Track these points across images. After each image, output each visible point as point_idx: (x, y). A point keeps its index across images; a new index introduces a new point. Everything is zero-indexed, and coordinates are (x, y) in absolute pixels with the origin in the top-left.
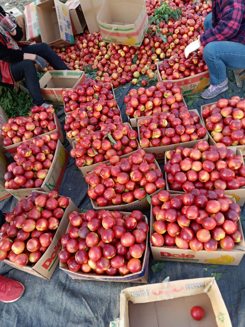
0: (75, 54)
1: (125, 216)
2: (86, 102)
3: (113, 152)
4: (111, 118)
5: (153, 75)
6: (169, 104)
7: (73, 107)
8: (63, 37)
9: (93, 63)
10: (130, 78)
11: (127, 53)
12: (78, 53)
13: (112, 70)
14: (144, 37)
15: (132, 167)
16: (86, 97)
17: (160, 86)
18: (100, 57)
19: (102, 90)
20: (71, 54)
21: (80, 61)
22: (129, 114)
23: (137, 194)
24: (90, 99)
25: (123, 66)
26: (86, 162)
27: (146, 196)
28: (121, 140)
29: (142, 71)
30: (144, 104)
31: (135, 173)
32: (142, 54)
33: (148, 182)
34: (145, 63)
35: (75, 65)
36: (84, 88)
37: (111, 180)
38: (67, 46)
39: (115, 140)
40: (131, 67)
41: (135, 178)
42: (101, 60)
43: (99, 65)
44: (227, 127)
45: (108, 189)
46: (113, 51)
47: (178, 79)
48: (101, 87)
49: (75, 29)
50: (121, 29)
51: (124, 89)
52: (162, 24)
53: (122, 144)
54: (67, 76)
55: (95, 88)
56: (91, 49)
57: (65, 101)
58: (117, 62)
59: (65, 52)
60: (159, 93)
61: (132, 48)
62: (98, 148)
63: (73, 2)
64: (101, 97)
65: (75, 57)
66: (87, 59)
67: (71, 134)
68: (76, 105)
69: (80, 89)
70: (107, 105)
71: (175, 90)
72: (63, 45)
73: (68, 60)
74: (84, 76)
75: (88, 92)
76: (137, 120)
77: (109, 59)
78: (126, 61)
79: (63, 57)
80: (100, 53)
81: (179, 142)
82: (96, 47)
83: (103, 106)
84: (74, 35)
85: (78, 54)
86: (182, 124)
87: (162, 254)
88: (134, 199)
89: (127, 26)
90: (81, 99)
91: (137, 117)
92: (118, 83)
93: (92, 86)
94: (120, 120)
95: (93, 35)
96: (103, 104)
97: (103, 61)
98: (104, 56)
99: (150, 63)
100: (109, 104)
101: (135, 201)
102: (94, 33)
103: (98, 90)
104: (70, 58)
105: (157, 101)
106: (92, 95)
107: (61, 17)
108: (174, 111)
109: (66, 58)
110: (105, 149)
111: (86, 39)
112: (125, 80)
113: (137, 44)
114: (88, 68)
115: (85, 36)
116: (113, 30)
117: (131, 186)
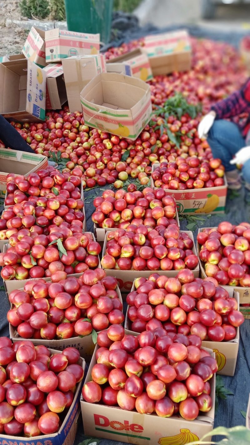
0: (41, 135)
1: (54, 354)
2: (39, 196)
3: (59, 265)
4: (70, 222)
5: (146, 180)
6: (154, 217)
7: (18, 200)
8: (29, 109)
9: (64, 151)
10: (114, 178)
11: (115, 146)
12: (46, 133)
13: (89, 164)
14: (142, 129)
15: (80, 288)
16: (40, 190)
17: (147, 193)
18: (77, 144)
19: (65, 185)
20: (36, 133)
21: (46, 144)
22: (96, 222)
23: (79, 327)
24: (45, 193)
25: (106, 162)
26: (17, 274)
27: (91, 333)
28: (74, 251)
29: (132, 173)
30: (120, 212)
31: (81, 296)
32: (137, 151)
33: (99, 312)
34: (139, 163)
35: (38, 148)
36: (40, 176)
37: (46, 301)
38: (33, 122)
39: (65, 249)
40: (118, 164)
41: (81, 303)
42: (77, 148)
43: (73, 155)
44: (225, 259)
45: (38, 312)
46: (96, 139)
47: (176, 189)
48: (65, 181)
49: (50, 103)
50: (111, 113)
51: (101, 192)
52: (171, 118)
53: (76, 259)
54: (21, 160)
55: (55, 180)
56: (66, 132)
57: (8, 190)
58: (98, 155)
59: (27, 128)
60: (143, 200)
61: (124, 140)
62: (39, 257)
63: (55, 69)
64: (62, 192)
65: (40, 137)
66: (58, 143)
67: (5, 234)
68: (24, 196)
69: (34, 177)
70: (67, 204)
71: (166, 201)
72: (27, 120)
73: (29, 139)
74: (46, 164)
75: (45, 183)
76: (106, 232)
77: (88, 149)
78: (111, 156)
79: (23, 135)
80: (78, 139)
81: (156, 269)
82: (75, 130)
83: (61, 204)
84: (46, 110)
85: (46, 135)
86: (165, 245)
87: (97, 417)
88: (73, 334)
89: (120, 111)
90: (32, 190)
91: (106, 228)
92: (93, 181)
93: (52, 177)
94: (82, 227)
95: (74, 115)
96: (62, 201)
97: (80, 150)
98: (82, 144)
99: (146, 165)
100: (70, 203)
101: (75, 338)
102: (76, 112)
103: (60, 183)
104: (33, 138)
105: (138, 211)
106: (50, 189)
107: (32, 84)
108: (159, 228)
109: (28, 136)
110: (48, 260)
111: (63, 118)
112: (104, 179)
113: (130, 136)
114: (56, 155)
115: (62, 114)
116: (99, 112)
117: (72, 314)
